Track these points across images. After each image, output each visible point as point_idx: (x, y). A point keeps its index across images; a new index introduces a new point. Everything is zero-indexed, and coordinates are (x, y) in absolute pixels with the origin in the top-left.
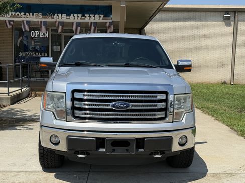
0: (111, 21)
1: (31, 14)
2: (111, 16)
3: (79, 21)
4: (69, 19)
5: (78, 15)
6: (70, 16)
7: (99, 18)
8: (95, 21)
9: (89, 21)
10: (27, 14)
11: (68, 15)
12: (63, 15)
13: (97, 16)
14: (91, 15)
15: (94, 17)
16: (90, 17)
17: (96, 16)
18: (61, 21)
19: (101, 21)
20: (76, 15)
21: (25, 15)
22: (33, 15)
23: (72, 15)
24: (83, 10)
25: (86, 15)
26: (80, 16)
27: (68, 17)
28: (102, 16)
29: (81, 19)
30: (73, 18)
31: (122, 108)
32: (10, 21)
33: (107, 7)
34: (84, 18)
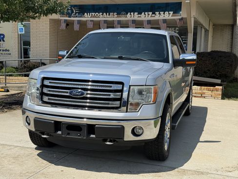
0: (180, 17)
1: (108, 14)
2: (181, 12)
3: (150, 18)
4: (140, 17)
5: (149, 13)
6: (141, 14)
7: (168, 15)
8: (164, 18)
9: (159, 18)
10: (105, 14)
11: (140, 13)
12: (135, 13)
13: (167, 13)
14: (161, 13)
15: (164, 14)
16: (159, 14)
17: (165, 13)
18: (133, 19)
19: (170, 17)
20: (146, 13)
21: (102, 15)
22: (109, 15)
23: (143, 13)
24: (153, 8)
25: (156, 13)
26: (151, 13)
27: (139, 15)
28: (171, 13)
29: (151, 17)
30: (144, 15)
31: (78, 95)
32: (91, 21)
33: (176, 3)
34: (153, 15)
